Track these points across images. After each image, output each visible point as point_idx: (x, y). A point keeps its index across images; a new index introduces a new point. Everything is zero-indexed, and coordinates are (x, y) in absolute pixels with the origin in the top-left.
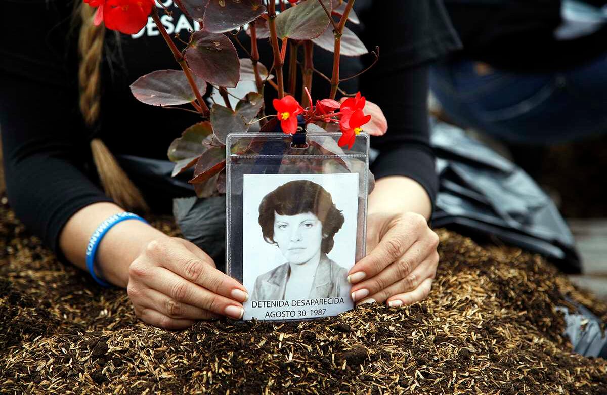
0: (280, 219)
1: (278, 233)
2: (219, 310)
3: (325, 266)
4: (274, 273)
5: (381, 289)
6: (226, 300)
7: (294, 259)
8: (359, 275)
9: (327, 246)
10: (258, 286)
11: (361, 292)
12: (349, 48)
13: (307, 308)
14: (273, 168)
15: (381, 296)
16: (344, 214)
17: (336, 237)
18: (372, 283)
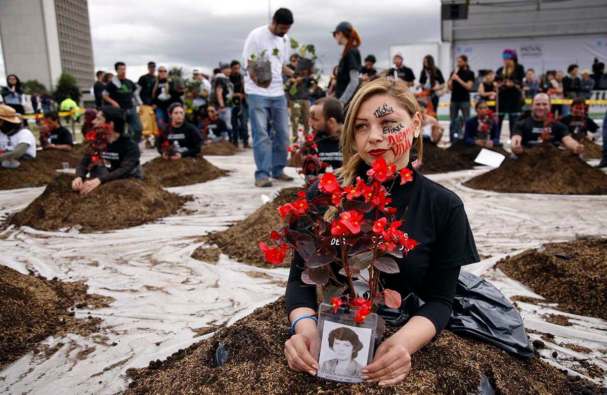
0: (336, 341)
1: (335, 346)
2: (307, 370)
3: (353, 363)
4: (331, 361)
5: (375, 377)
6: (310, 368)
7: (340, 357)
8: (366, 371)
9: (354, 355)
10: (324, 364)
11: (366, 377)
12: (390, 270)
13: (344, 378)
14: (336, 320)
15: (376, 380)
16: (364, 344)
17: (359, 353)
18: (371, 375)
